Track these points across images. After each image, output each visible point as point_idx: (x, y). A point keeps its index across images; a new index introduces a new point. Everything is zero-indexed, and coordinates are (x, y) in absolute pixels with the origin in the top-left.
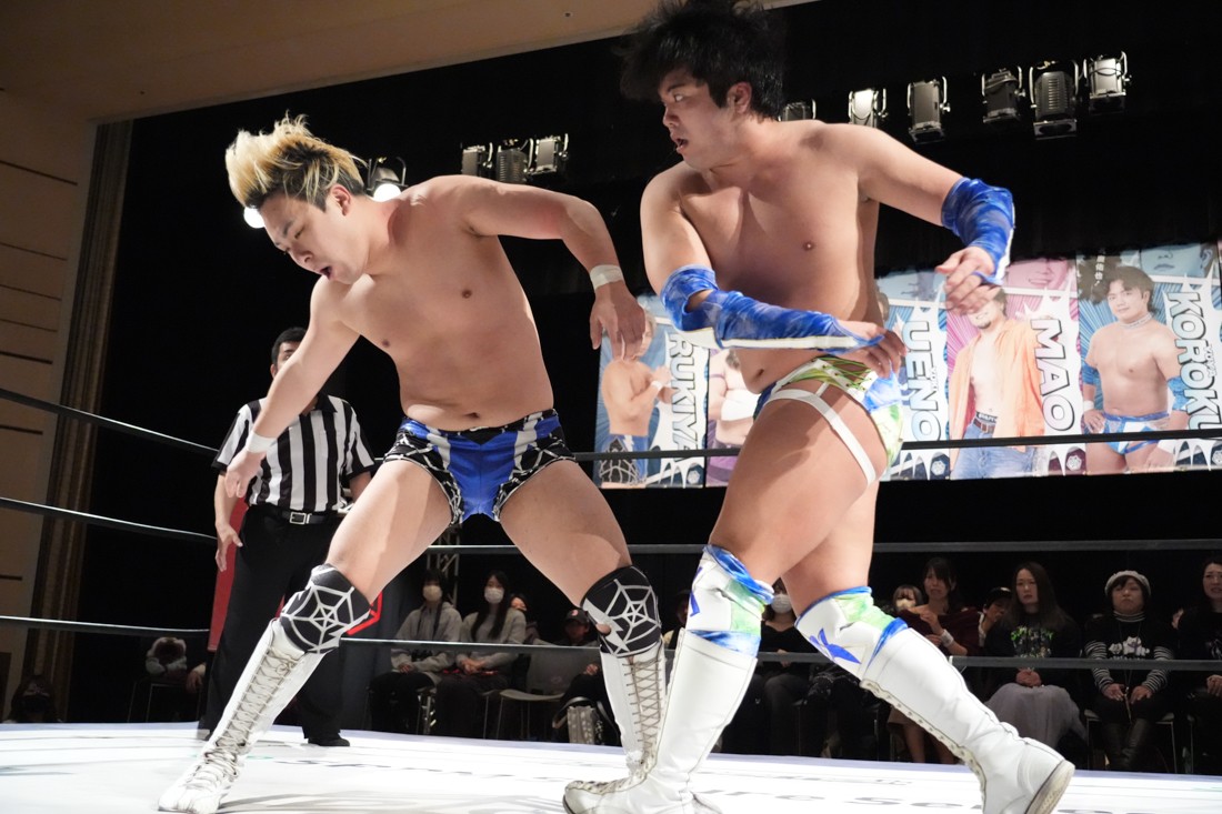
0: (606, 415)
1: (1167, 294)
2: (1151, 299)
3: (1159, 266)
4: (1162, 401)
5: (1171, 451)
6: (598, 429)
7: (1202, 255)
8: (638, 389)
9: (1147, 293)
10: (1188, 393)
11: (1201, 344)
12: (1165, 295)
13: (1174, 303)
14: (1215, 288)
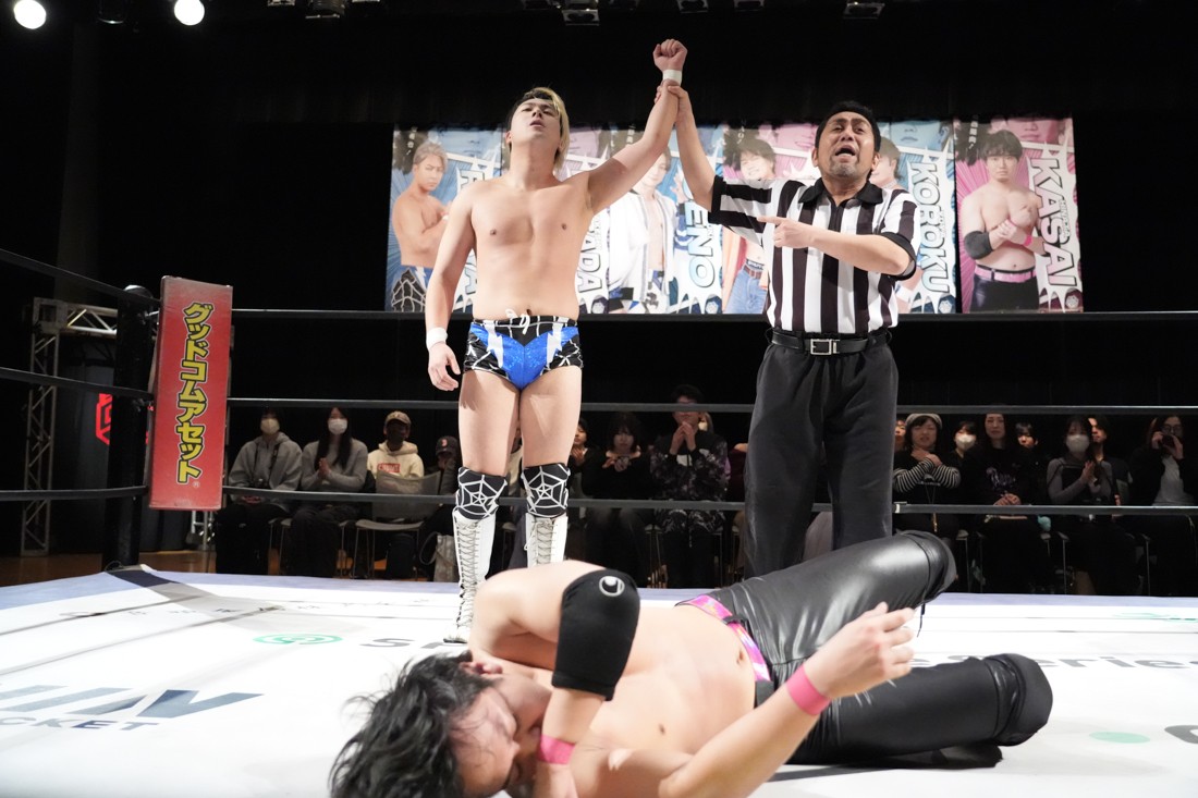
0: (397, 246)
1: (910, 163)
2: (897, 167)
3: (906, 138)
5: (907, 300)
6: (389, 259)
7: (941, 131)
8: (430, 223)
9: (894, 162)
10: (923, 251)
11: (935, 209)
12: (908, 165)
13: (916, 172)
14: (949, 161)
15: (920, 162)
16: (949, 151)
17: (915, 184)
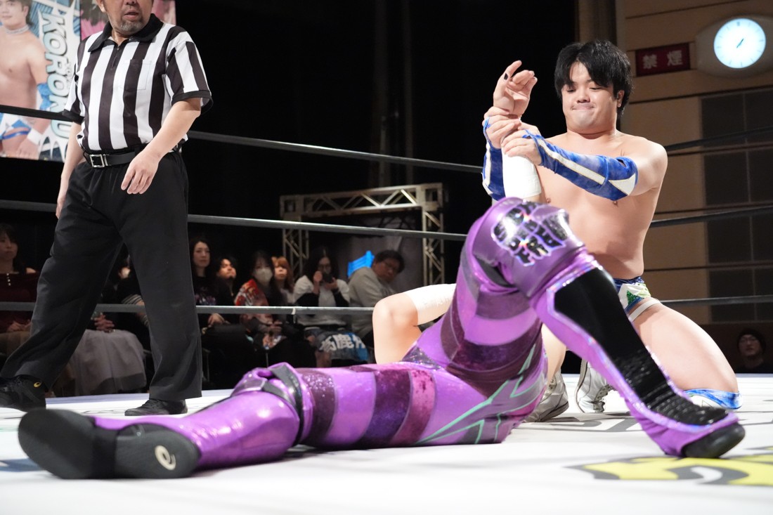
1: (42, 13)
2: (29, 14)
4: (33, 100)
5: (37, 143)
10: (52, 98)
11: (63, 60)
12: (39, 14)
13: (46, 22)
14: (75, 19)
15: (50, 13)
16: (75, 8)
17: (45, 33)
